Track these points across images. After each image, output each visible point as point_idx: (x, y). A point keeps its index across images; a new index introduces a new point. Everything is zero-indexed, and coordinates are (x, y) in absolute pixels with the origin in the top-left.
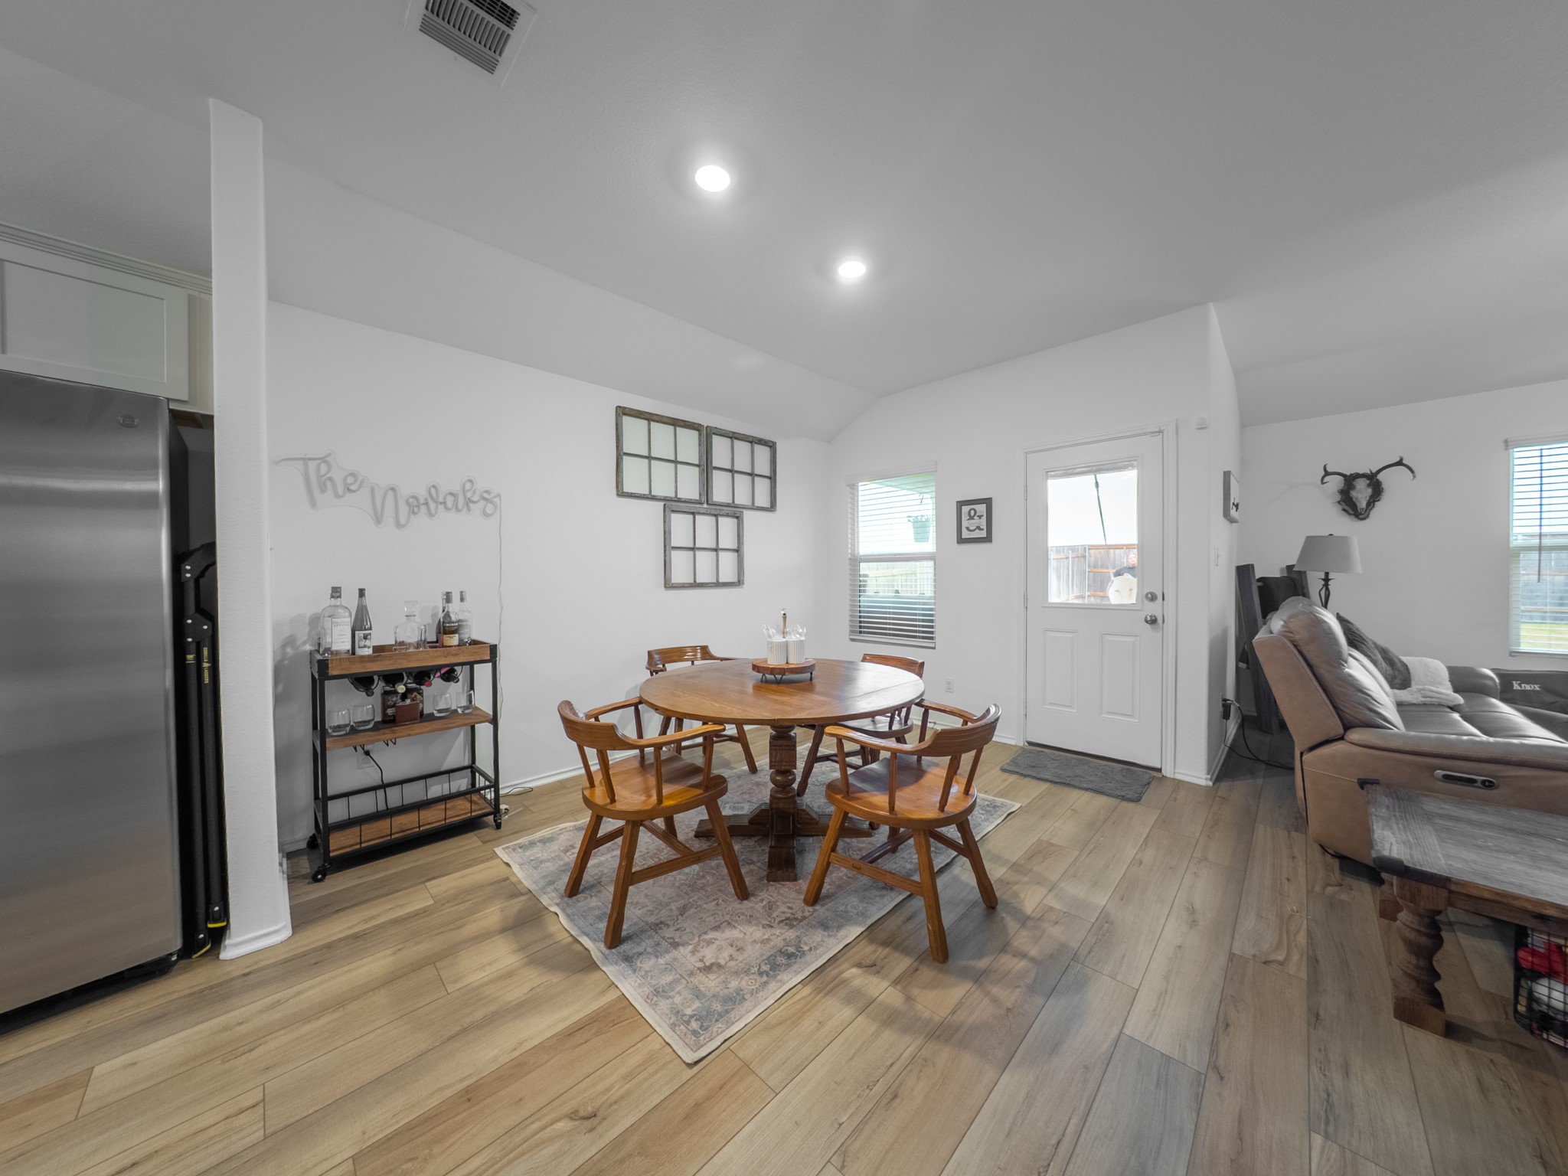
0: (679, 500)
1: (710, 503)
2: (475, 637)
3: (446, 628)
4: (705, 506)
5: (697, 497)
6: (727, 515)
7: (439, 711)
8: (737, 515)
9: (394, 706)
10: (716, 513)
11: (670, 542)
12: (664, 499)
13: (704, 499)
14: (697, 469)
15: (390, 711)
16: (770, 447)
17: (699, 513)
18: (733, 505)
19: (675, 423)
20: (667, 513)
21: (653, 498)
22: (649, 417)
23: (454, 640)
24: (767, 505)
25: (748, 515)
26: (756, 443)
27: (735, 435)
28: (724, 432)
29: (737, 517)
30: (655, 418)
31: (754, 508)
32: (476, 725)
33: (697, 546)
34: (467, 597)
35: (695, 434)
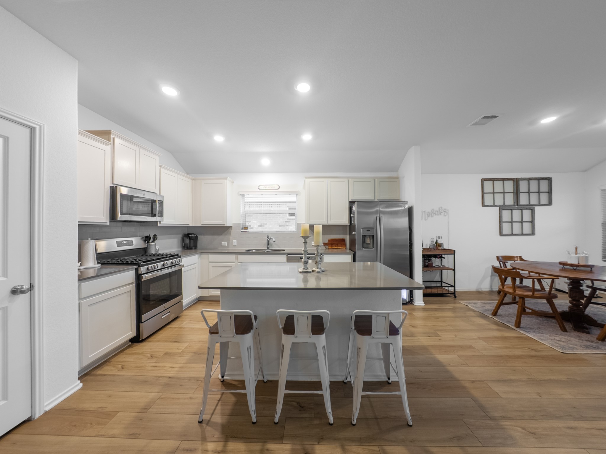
0: (506, 206)
1: (519, 205)
2: (444, 248)
3: (438, 245)
4: (516, 206)
5: (513, 204)
6: (527, 209)
7: (436, 266)
8: (532, 209)
9: (427, 263)
10: (521, 209)
11: (502, 220)
12: (500, 206)
13: (516, 204)
14: (513, 194)
15: (426, 264)
16: (548, 180)
17: (514, 209)
18: (529, 205)
19: (503, 180)
20: (501, 210)
21: (496, 206)
22: (493, 180)
23: (441, 248)
24: (547, 203)
25: (537, 209)
26: (541, 180)
27: (530, 179)
28: (525, 179)
29: (531, 209)
30: (496, 179)
31: (540, 205)
32: (443, 270)
33: (513, 221)
34: (442, 237)
35: (512, 181)
